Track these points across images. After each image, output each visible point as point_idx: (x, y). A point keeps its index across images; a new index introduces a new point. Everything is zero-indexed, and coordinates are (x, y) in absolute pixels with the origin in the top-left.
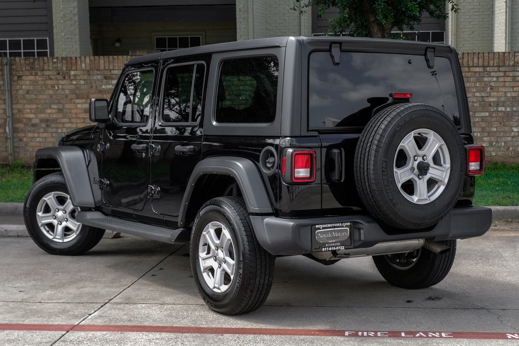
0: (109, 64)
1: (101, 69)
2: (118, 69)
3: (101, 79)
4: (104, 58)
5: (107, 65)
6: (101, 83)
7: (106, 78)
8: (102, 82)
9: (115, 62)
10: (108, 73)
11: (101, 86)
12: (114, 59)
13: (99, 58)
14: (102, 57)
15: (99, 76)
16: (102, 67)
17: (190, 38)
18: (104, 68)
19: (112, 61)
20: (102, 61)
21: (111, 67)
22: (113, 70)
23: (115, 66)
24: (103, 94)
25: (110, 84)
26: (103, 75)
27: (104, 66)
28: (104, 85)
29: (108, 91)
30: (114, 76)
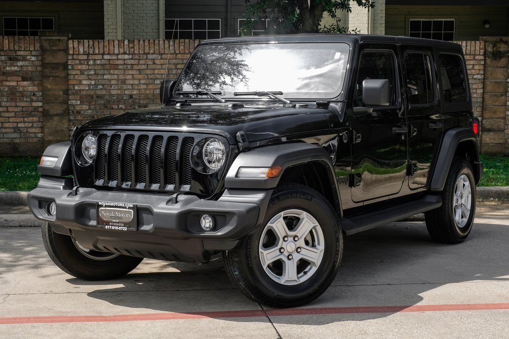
0: (14, 44)
1: (5, 49)
2: (24, 50)
3: (5, 60)
4: (9, 38)
5: (12, 45)
6: (5, 65)
7: (10, 59)
8: (6, 63)
9: (21, 43)
10: (13, 54)
11: (5, 67)
12: (19, 39)
13: (3, 38)
14: (6, 37)
15: (3, 57)
16: (6, 47)
17: (42, 19)
18: (9, 48)
19: (17, 41)
20: (7, 41)
21: (16, 48)
22: (19, 50)
23: (21, 47)
24: (7, 76)
25: (15, 66)
26: (7, 56)
27: (9, 46)
28: (8, 66)
29: (13, 73)
30: (19, 57)
